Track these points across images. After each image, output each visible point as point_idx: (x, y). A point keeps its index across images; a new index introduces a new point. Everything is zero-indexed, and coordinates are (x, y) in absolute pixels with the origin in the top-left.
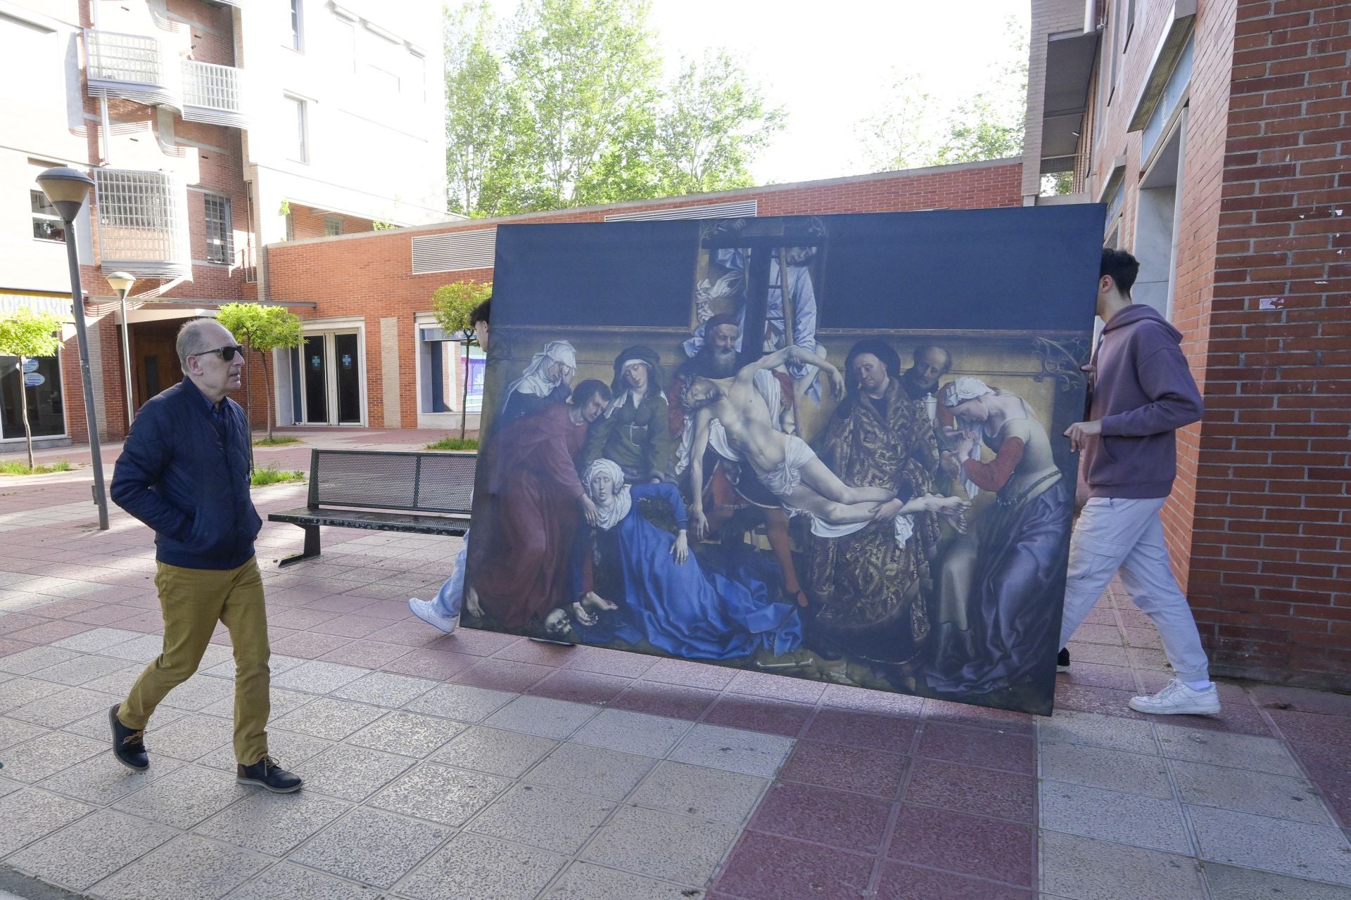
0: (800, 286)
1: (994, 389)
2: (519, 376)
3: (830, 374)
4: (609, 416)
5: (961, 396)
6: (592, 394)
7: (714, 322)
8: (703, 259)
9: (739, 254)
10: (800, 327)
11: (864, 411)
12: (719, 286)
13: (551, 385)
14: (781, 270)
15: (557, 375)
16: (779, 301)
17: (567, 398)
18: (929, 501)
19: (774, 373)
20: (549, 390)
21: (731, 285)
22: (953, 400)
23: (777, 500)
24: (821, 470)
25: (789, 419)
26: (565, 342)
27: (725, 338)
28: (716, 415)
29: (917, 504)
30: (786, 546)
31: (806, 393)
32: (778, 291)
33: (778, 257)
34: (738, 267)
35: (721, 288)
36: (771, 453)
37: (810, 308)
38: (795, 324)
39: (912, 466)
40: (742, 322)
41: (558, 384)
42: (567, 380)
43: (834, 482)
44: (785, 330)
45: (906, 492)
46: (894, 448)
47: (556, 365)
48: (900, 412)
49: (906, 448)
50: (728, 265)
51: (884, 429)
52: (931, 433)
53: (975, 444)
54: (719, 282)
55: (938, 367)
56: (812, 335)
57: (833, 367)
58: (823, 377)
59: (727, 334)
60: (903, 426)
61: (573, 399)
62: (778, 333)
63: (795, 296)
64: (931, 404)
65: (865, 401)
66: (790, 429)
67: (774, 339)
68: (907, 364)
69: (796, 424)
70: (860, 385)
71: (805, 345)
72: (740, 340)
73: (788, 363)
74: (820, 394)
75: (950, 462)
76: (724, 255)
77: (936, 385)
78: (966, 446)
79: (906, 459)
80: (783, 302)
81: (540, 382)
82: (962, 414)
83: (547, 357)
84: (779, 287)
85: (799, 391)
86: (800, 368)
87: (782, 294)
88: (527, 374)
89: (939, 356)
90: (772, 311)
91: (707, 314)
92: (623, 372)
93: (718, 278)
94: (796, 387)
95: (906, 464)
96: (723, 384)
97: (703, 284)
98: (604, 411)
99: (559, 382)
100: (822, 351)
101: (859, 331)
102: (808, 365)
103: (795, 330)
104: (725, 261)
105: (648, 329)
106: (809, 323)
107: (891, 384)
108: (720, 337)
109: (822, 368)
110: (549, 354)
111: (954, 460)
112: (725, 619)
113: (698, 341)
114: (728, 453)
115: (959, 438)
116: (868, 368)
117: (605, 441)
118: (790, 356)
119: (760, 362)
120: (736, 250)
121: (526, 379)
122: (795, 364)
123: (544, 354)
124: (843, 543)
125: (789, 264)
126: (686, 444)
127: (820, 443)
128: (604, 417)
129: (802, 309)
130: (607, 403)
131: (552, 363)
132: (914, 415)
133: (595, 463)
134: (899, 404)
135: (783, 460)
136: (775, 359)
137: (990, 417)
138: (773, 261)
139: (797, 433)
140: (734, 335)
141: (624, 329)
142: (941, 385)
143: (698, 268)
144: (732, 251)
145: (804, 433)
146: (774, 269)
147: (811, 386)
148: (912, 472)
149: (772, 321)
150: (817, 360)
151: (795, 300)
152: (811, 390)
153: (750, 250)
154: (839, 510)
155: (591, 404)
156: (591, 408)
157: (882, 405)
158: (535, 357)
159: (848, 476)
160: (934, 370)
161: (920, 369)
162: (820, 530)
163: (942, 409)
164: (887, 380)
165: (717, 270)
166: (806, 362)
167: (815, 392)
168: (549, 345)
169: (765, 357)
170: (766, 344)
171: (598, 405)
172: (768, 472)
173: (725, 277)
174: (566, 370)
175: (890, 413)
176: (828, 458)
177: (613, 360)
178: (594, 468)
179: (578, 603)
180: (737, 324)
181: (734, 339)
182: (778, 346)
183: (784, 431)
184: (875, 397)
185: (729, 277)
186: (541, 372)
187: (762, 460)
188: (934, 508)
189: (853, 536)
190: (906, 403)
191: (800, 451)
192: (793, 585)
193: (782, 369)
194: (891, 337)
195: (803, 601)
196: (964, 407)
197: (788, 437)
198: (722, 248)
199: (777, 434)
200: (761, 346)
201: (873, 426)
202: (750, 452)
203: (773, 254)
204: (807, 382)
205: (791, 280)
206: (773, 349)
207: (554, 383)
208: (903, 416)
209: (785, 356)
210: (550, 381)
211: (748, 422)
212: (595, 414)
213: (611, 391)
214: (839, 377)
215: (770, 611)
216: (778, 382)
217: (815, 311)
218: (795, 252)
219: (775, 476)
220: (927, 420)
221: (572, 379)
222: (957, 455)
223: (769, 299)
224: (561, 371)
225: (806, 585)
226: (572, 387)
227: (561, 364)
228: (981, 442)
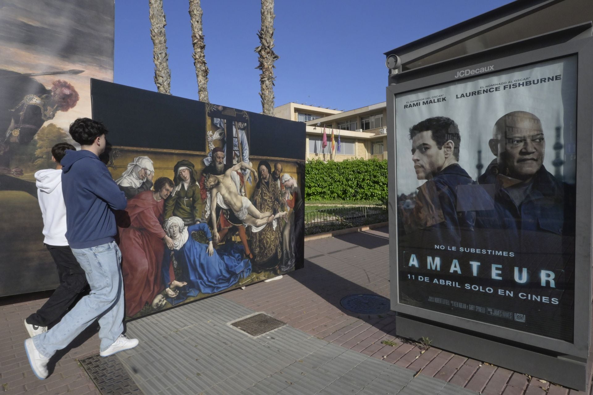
0: (243, 138)
1: (291, 177)
2: (121, 177)
3: (253, 172)
4: (174, 195)
5: (285, 180)
6: (164, 185)
7: (215, 151)
8: (209, 121)
9: (222, 121)
10: (244, 154)
11: (263, 186)
12: (216, 135)
13: (141, 181)
14: (236, 131)
15: (144, 175)
16: (237, 143)
17: (151, 187)
18: (280, 214)
19: (237, 172)
20: (140, 184)
21: (220, 134)
22: (283, 181)
23: (241, 222)
24: (253, 208)
25: (243, 190)
26: (146, 157)
27: (220, 158)
28: (219, 191)
29: (277, 215)
30: (245, 238)
31: (247, 180)
32: (236, 139)
33: (235, 125)
34: (222, 127)
35: (216, 136)
36: (238, 204)
37: (247, 147)
38: (243, 153)
39: (276, 204)
40: (225, 151)
41: (145, 180)
42: (150, 178)
43: (257, 212)
44: (240, 155)
45: (275, 212)
46: (271, 197)
47: (143, 170)
48: (272, 186)
49: (274, 198)
50: (218, 126)
51: (269, 192)
52: (279, 192)
53: (289, 194)
54: (215, 133)
55: (280, 170)
56: (248, 158)
57: (254, 170)
58: (252, 174)
59: (221, 156)
60: (273, 190)
61: (155, 188)
62: (238, 157)
63: (242, 142)
64: (279, 182)
65: (263, 182)
66: (243, 194)
67: (237, 159)
68: (273, 170)
69: (245, 192)
70: (262, 177)
71: (246, 162)
72: (225, 159)
73: (241, 169)
74: (251, 180)
75: (284, 200)
76: (217, 121)
77: (280, 176)
78: (287, 195)
79: (274, 201)
80: (238, 144)
81: (134, 180)
82: (286, 185)
83: (136, 165)
84: (237, 138)
85: (246, 179)
86: (245, 171)
87: (238, 141)
88: (125, 176)
89: (279, 166)
90: (235, 148)
91: (212, 147)
92: (178, 173)
93: (216, 131)
94: (244, 178)
95: (274, 203)
96: (220, 177)
97: (209, 133)
98: (171, 193)
99: (146, 179)
100: (251, 164)
101: (260, 157)
102: (247, 169)
103: (243, 156)
104: (217, 124)
105: (188, 152)
106: (247, 153)
107: (269, 176)
108: (218, 157)
109: (252, 171)
110: (137, 163)
111: (285, 200)
112: (228, 271)
113: (209, 158)
114: (224, 206)
115: (285, 193)
116: (263, 170)
117: (173, 208)
118: (242, 166)
119: (232, 168)
120: (221, 120)
121: (125, 178)
122: (243, 169)
123: (135, 163)
124: (260, 233)
125: (239, 129)
126: (208, 204)
127: (252, 199)
128: (172, 196)
129: (244, 148)
130: (172, 189)
131: (140, 169)
132: (276, 185)
133: (169, 219)
134: (272, 183)
135: (242, 206)
136: (237, 167)
137: (291, 186)
138: (234, 126)
139: (245, 195)
140: (223, 157)
141: (177, 151)
142: (281, 176)
143: (207, 125)
144: (219, 119)
145: (247, 195)
146: (234, 130)
147: (249, 178)
148: (276, 205)
149: (235, 152)
150: (250, 168)
151: (242, 143)
152: (249, 179)
153: (225, 120)
154: (259, 222)
155: (164, 190)
156: (164, 192)
157: (267, 183)
158: (129, 165)
159: (261, 209)
160: (279, 172)
161: (276, 171)
162: (255, 230)
163: (281, 183)
164: (268, 175)
165: (215, 127)
166: (246, 168)
167: (250, 179)
168: (137, 159)
169: (234, 166)
170: (234, 161)
171: (167, 190)
172: (238, 212)
173: (218, 131)
174: (148, 172)
175: (270, 186)
176: (255, 204)
177: (173, 167)
178: (169, 222)
179: (169, 288)
180: (224, 152)
181: (223, 158)
182: (238, 162)
183: (242, 195)
184: (266, 181)
185: (219, 131)
186: (134, 174)
187: (235, 207)
188: (281, 216)
189: (263, 230)
190: (273, 183)
191: (247, 202)
192: (248, 252)
193: (239, 171)
194: (269, 160)
195: (251, 256)
196: (286, 183)
197: (243, 197)
198: (216, 118)
199: (239, 196)
200: (232, 162)
201: (266, 191)
202: (231, 204)
203: (233, 124)
204: (248, 176)
205: (240, 135)
206: (236, 163)
207: (142, 180)
208: (273, 187)
209: (240, 166)
210: (140, 179)
211: (230, 193)
212: (167, 195)
213: (174, 183)
214: (256, 174)
215: (242, 264)
216: (239, 176)
217: (248, 149)
218: (240, 124)
219: (240, 213)
220: (278, 188)
221: (153, 177)
222: (285, 198)
223: (234, 142)
224: (146, 173)
225: (252, 250)
226: (153, 182)
227: (145, 169)
228: (290, 194)
